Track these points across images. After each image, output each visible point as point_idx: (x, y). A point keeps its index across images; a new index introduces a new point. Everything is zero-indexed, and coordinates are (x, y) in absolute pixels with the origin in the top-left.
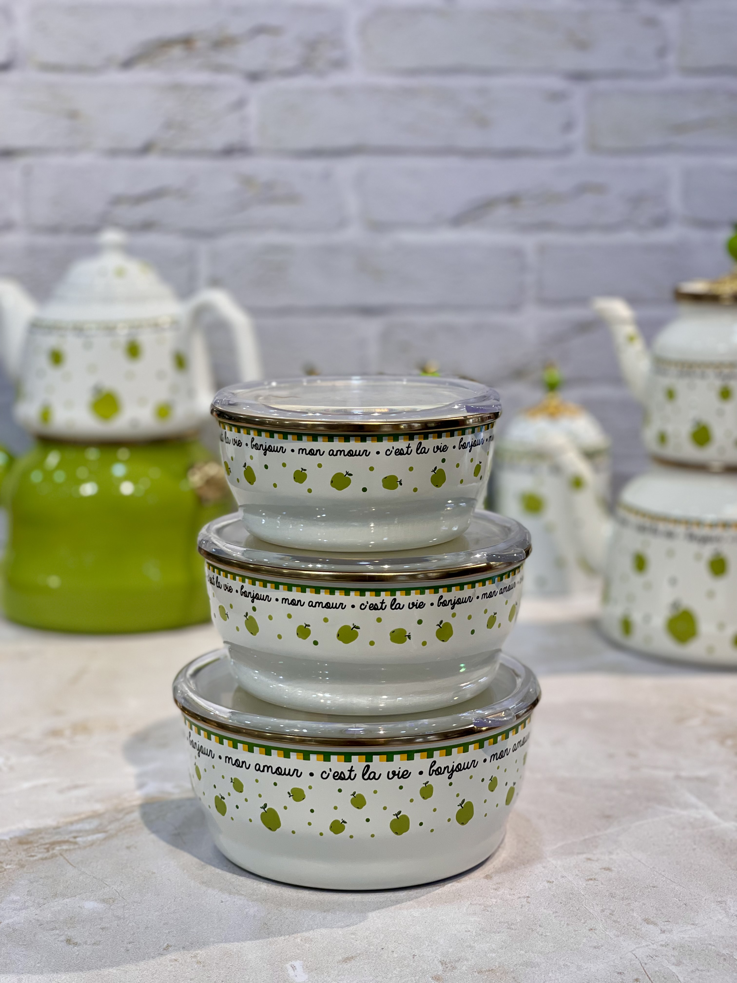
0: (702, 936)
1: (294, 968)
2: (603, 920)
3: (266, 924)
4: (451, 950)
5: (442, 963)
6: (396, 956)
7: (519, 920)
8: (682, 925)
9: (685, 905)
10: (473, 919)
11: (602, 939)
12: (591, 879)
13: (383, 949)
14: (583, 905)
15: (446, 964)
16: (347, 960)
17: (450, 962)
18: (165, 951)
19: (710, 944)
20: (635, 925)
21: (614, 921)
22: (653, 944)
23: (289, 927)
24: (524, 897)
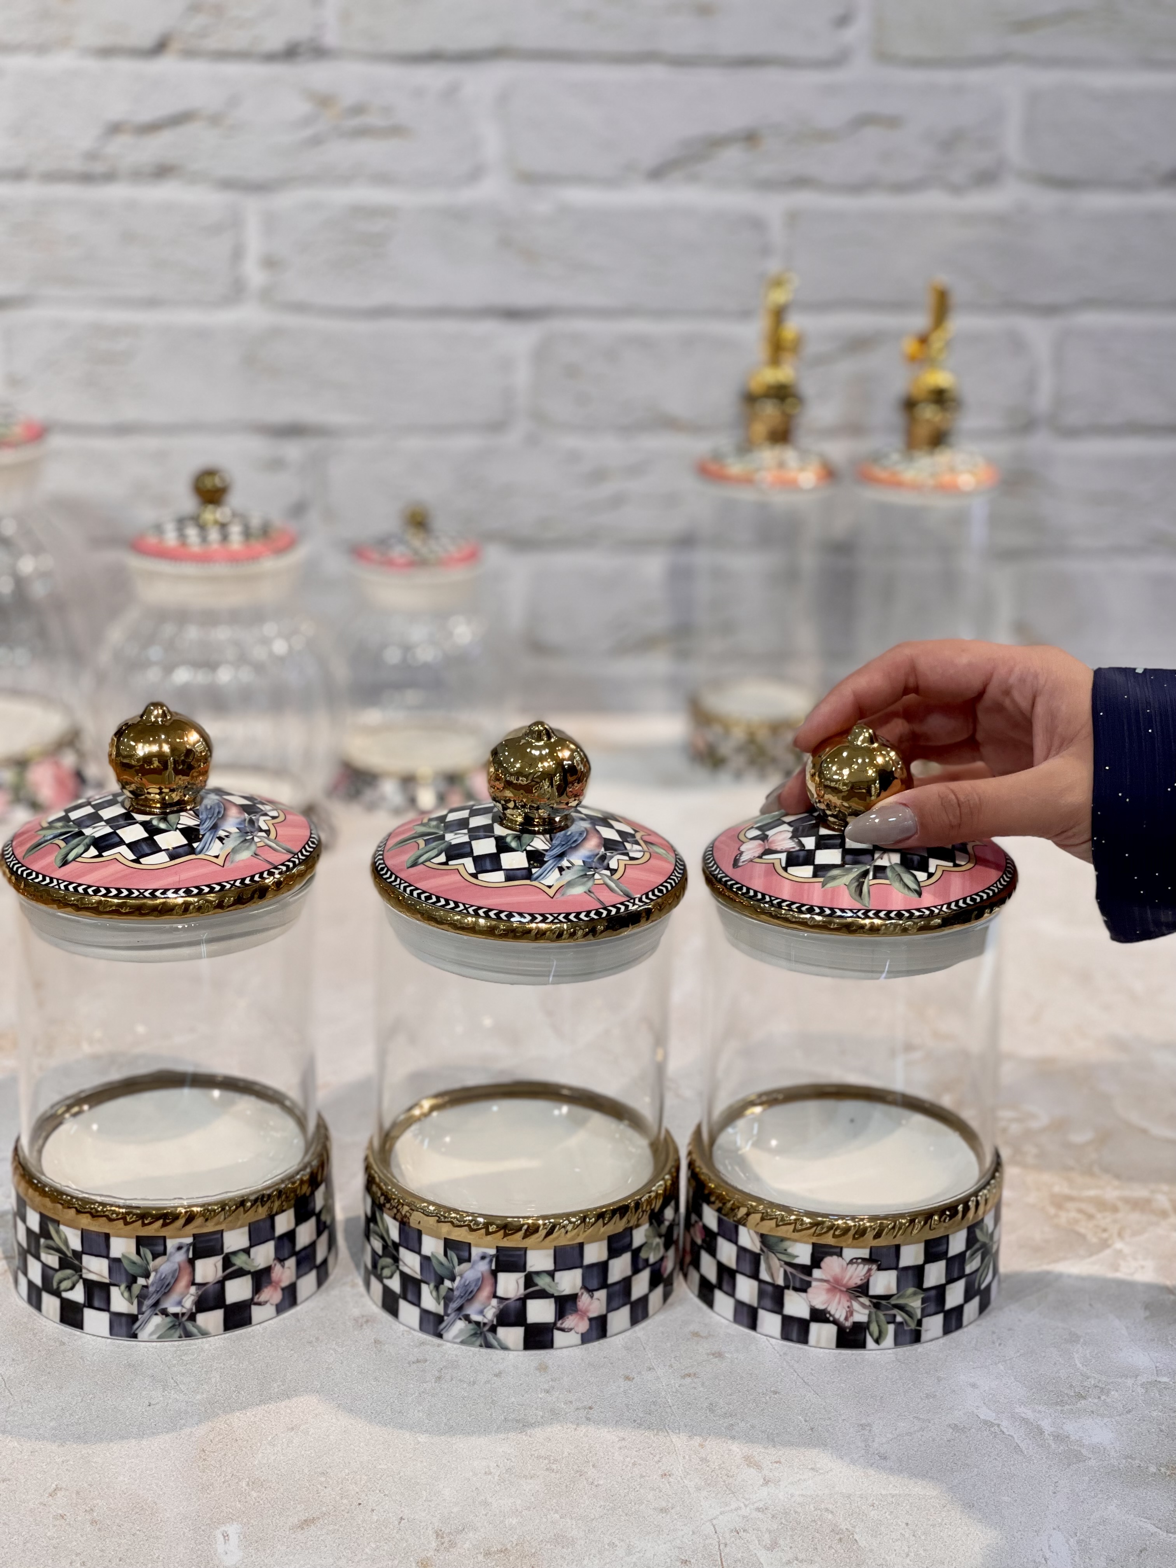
0: (819, 1492)
1: (226, 1536)
2: (687, 1457)
3: (204, 1451)
4: (455, 1510)
5: (438, 1534)
6: (375, 1518)
7: (566, 1454)
8: (796, 1470)
9: (812, 1429)
10: (501, 1450)
11: (676, 1494)
12: (689, 1375)
13: (360, 1504)
14: (665, 1427)
15: (442, 1537)
16: (306, 1523)
17: (450, 1533)
18: (50, 1498)
19: (827, 1510)
20: (729, 1468)
21: (702, 1460)
22: (746, 1506)
23: (235, 1457)
24: (585, 1408)
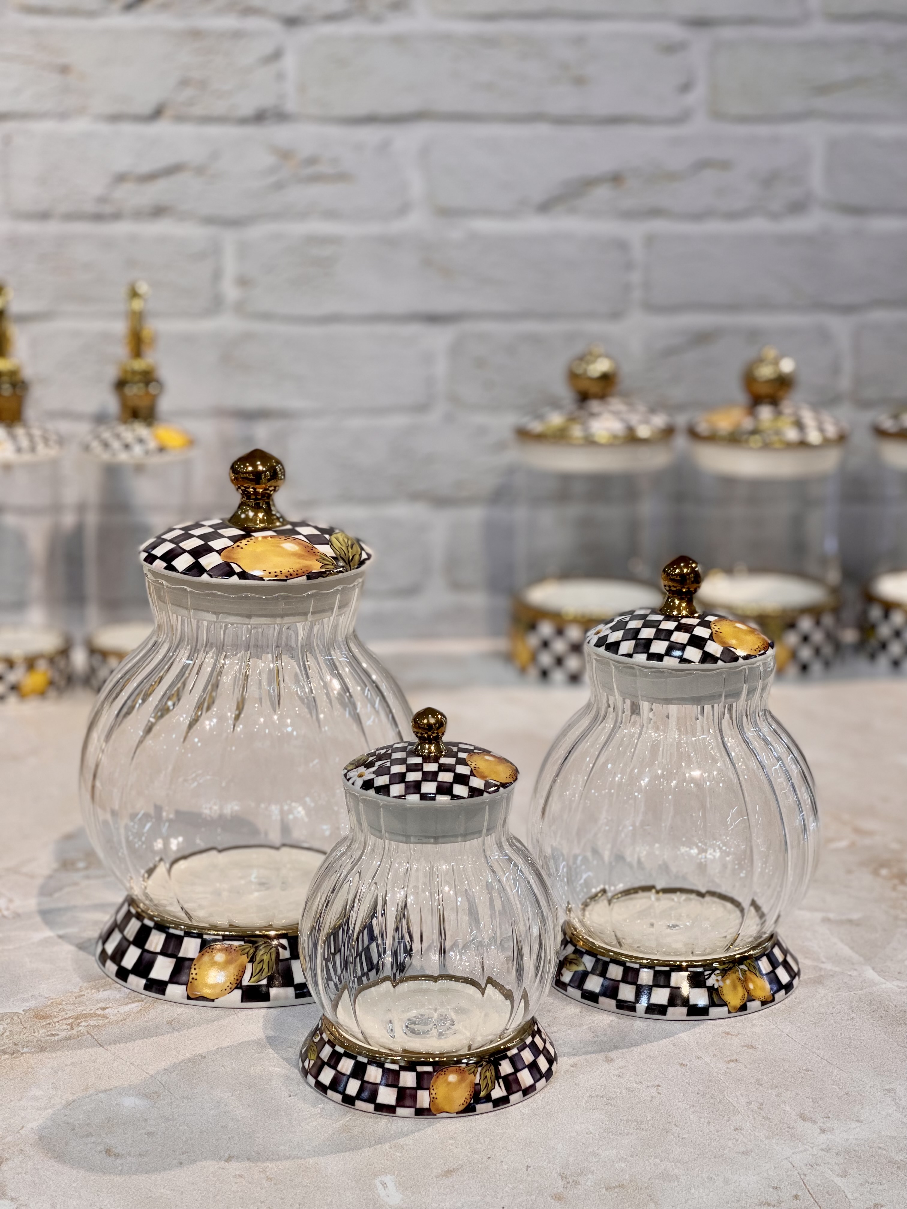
0: (870, 1136)
1: (384, 1184)
2: (751, 1116)
4: (571, 1159)
5: (562, 1176)
6: (506, 1167)
7: (649, 1118)
8: (844, 1122)
9: (847, 1094)
10: (594, 1117)
11: (751, 1141)
12: (732, 1061)
13: (489, 1158)
14: (724, 1096)
15: (567, 1178)
16: (448, 1173)
17: (571, 1176)
19: (880, 1148)
20: (788, 1123)
21: (764, 1117)
22: (812, 1148)
24: (654, 1086)
